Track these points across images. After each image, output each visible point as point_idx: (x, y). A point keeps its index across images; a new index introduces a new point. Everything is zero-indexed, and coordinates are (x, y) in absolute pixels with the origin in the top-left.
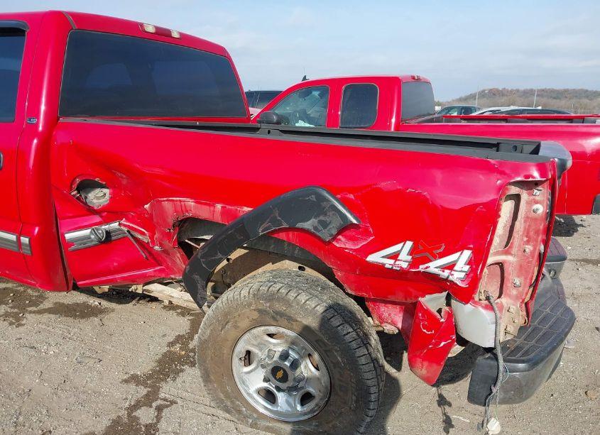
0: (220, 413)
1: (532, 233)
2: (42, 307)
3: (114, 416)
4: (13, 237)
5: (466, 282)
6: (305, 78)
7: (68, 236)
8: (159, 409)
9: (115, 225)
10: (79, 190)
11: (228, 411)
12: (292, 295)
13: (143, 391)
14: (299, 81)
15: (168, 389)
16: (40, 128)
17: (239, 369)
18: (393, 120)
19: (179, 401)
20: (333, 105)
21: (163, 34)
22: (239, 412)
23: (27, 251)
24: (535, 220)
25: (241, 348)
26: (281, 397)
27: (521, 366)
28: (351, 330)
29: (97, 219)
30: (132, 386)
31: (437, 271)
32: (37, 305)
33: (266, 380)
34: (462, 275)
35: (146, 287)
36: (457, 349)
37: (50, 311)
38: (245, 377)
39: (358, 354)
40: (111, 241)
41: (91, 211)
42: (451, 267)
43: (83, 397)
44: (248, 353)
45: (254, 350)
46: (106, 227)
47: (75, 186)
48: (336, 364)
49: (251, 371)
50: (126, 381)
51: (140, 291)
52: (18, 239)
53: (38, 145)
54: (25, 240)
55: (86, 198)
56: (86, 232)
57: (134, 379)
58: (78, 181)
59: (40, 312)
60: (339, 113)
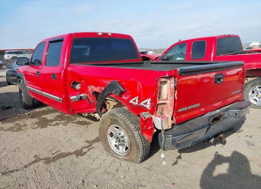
0: (105, 152)
1: (172, 94)
2: (74, 121)
3: (77, 149)
4: (58, 98)
5: (150, 108)
6: (180, 40)
7: (71, 98)
8: (89, 149)
9: (83, 95)
10: (73, 84)
11: (107, 151)
12: (117, 114)
13: (88, 144)
14: (178, 41)
15: (95, 145)
16: (65, 68)
17: (109, 138)
18: (212, 55)
19: (96, 148)
20: (188, 50)
21: (105, 35)
22: (110, 152)
23: (61, 102)
24: (172, 89)
25: (109, 131)
26: (120, 147)
27: (170, 136)
28: (133, 125)
29: (78, 93)
30: (86, 143)
31: (143, 105)
32: (72, 121)
33: (116, 142)
34: (149, 106)
35: (94, 114)
36: (155, 131)
37: (75, 123)
38: (111, 141)
39: (135, 133)
40: (82, 100)
41: (76, 90)
42: (146, 103)
43: (72, 144)
44: (111, 133)
45: (113, 132)
46: (80, 95)
47: (72, 83)
48: (130, 136)
49: (112, 139)
50: (85, 142)
51: (92, 116)
52: (60, 98)
53: (64, 72)
54: (61, 99)
55: (75, 87)
56: (75, 97)
57: (88, 142)
58: (72, 82)
59: (73, 123)
60: (191, 53)
